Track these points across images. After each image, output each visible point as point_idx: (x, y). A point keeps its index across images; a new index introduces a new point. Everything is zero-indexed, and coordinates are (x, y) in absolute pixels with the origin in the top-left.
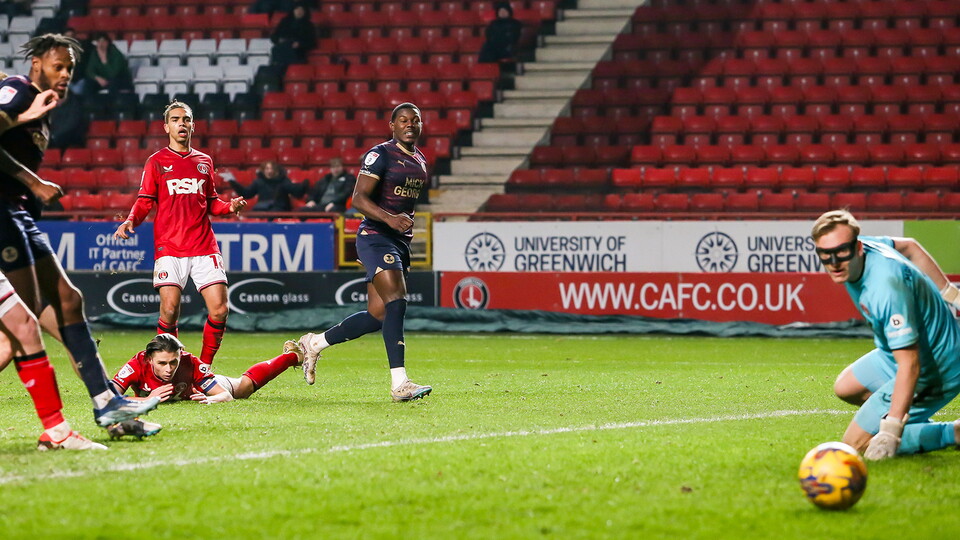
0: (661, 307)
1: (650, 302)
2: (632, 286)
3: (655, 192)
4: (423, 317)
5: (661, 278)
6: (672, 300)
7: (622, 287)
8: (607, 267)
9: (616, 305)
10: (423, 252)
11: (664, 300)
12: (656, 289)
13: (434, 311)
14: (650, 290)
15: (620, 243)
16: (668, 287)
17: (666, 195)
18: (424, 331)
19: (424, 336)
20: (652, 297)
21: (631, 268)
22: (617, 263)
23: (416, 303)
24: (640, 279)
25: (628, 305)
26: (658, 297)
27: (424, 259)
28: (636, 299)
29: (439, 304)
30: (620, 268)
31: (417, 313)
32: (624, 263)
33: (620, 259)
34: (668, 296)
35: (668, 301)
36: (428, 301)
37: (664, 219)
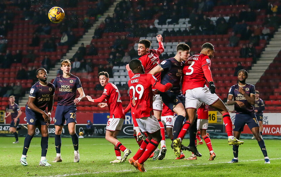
0: (276, 133)
1: (273, 132)
2: (270, 128)
3: (275, 106)
4: (221, 135)
5: (276, 126)
6: (279, 131)
7: (267, 128)
8: (264, 124)
9: (266, 132)
10: (221, 120)
11: (277, 131)
12: (275, 129)
13: (224, 134)
14: (274, 129)
15: (267, 118)
16: (278, 128)
17: (277, 107)
18: (221, 138)
19: (222, 140)
20: (274, 130)
21: (269, 124)
22: (266, 123)
23: (219, 132)
24: (271, 126)
25: (268, 132)
26: (275, 130)
27: (221, 122)
28: (270, 131)
29: (225, 132)
30: (267, 124)
31: (219, 134)
32: (268, 123)
33: (267, 122)
34: (278, 130)
35: (278, 131)
36: (222, 132)
37: (277, 112)
